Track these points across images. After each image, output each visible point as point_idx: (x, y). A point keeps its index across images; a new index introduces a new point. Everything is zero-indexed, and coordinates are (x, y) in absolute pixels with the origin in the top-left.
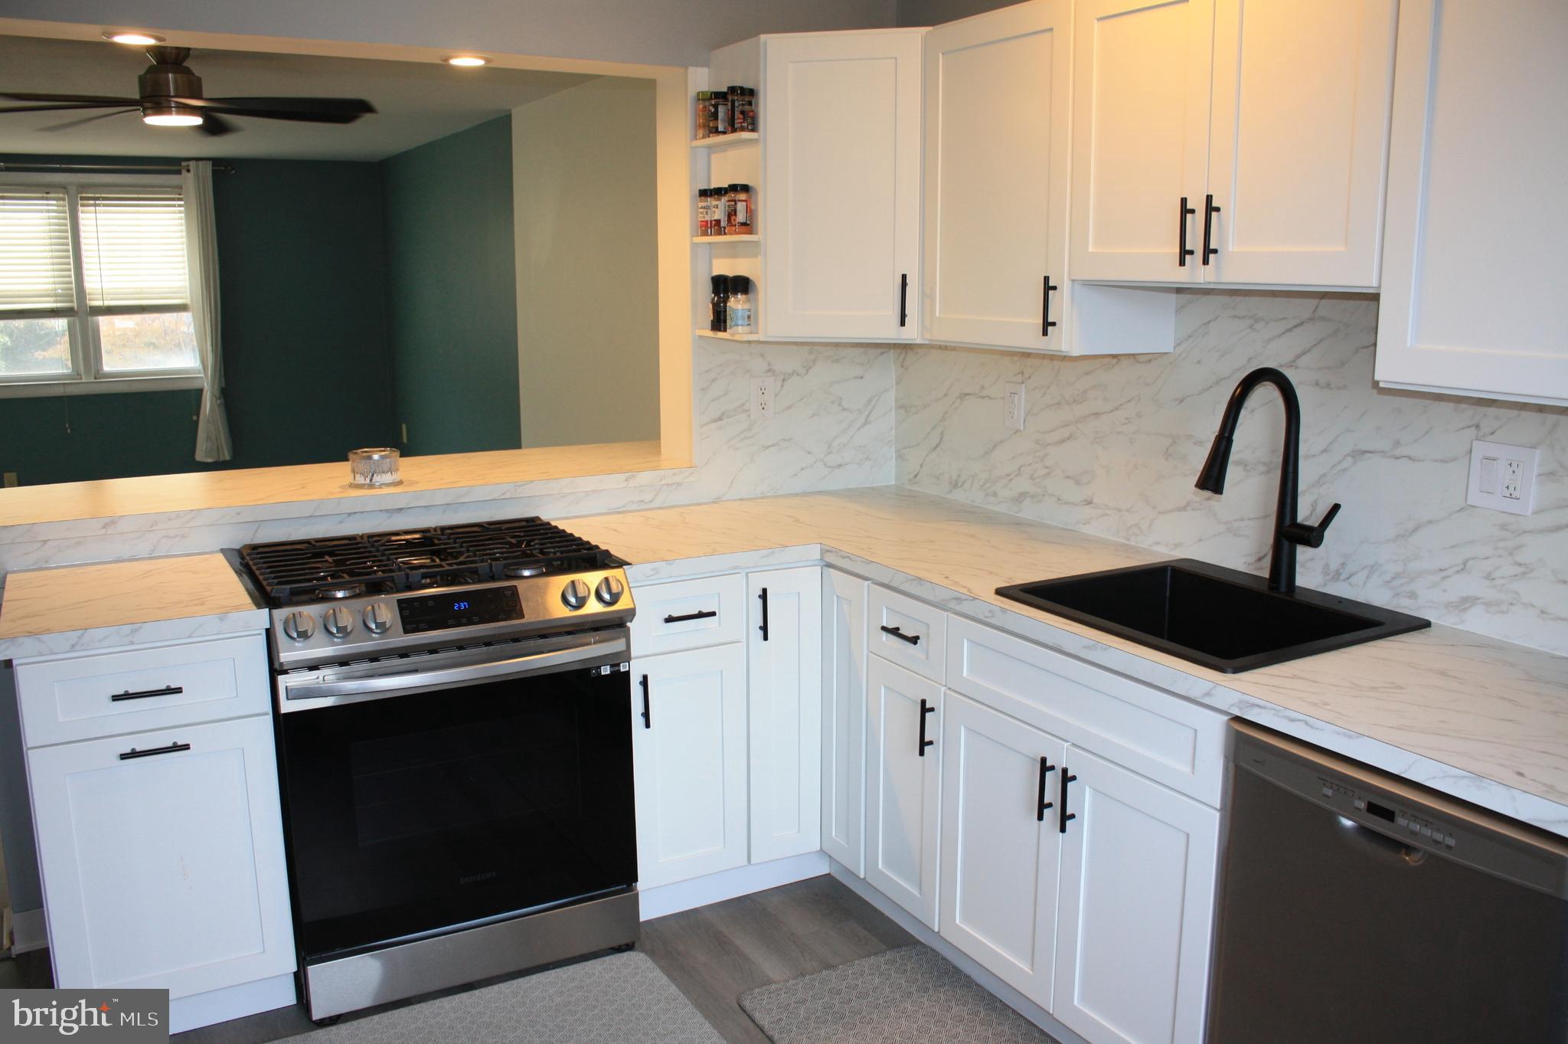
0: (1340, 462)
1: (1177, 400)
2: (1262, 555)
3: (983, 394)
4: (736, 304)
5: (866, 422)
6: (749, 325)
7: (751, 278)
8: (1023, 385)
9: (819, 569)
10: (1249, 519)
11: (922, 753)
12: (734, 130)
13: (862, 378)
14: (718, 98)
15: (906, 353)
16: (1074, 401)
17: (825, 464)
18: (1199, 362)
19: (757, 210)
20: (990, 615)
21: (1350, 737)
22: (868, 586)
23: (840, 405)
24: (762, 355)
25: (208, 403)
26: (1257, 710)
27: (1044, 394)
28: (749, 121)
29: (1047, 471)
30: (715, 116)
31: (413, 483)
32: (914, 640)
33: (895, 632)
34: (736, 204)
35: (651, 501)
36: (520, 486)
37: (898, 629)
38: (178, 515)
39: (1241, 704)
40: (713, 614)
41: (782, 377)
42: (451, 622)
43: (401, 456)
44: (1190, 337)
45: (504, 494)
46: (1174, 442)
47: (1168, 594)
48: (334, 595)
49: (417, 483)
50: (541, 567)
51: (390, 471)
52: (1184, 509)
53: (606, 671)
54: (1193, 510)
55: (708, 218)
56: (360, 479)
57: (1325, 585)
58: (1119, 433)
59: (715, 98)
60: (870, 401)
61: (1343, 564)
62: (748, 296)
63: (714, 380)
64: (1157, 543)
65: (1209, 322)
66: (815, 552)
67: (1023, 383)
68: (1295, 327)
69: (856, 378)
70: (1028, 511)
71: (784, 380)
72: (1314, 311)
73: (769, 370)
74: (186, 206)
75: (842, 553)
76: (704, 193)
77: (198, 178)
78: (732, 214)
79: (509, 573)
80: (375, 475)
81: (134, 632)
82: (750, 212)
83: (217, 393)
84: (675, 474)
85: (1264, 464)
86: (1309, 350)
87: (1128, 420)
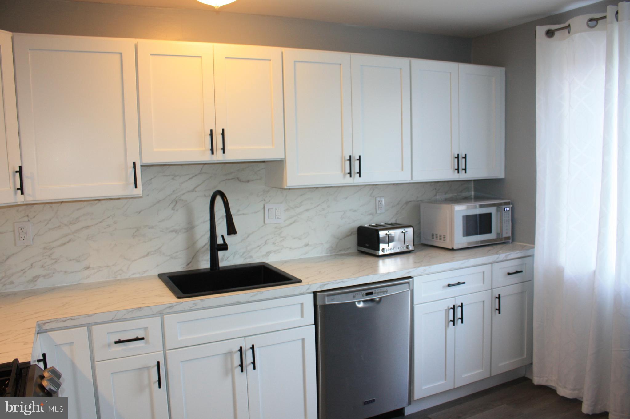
1: (137, 212)
2: (189, 262)
10: (181, 251)
16: (71, 224)
18: (148, 195)
26: (326, 285)
29: (55, 261)
37: (120, 340)
39: (321, 286)
46: (138, 230)
52: (147, 255)
54: (152, 255)
58: (103, 233)
64: (134, 274)
65: (151, 179)
67: (29, 221)
68: (194, 176)
70: (41, 284)
72: (201, 171)
75: (62, 319)
85: (185, 229)
86: (200, 184)
87: (109, 226)
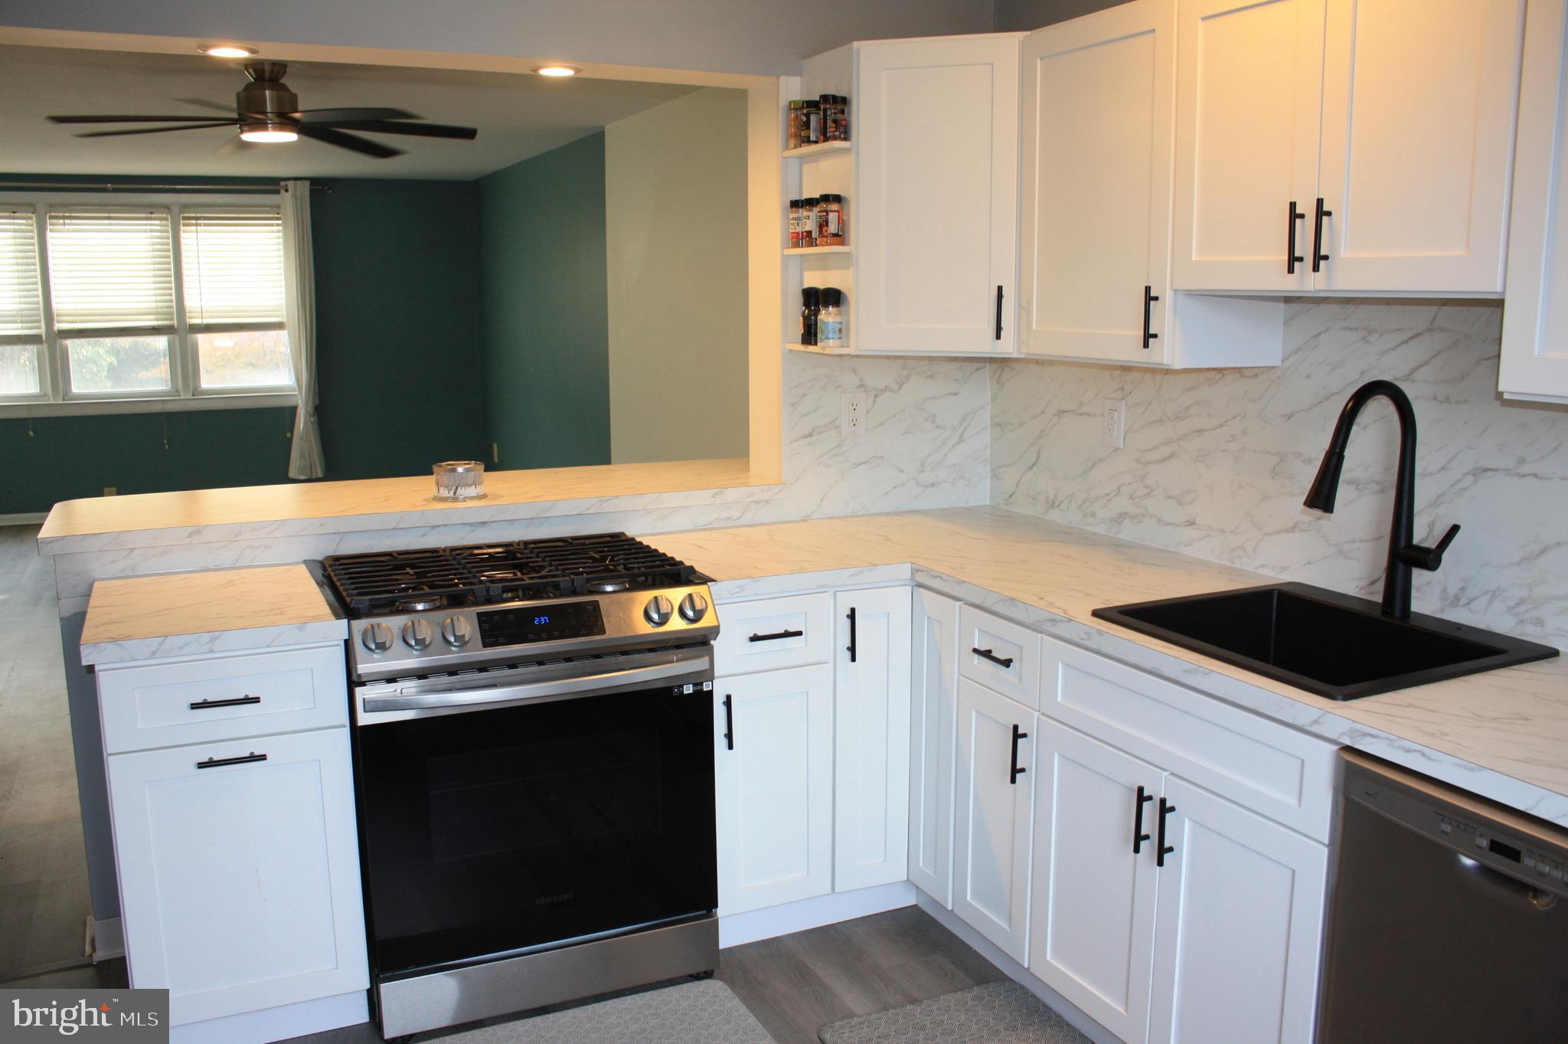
0: (1459, 481)
1: (1285, 416)
2: (1375, 578)
3: (1082, 410)
4: (828, 316)
5: (961, 440)
6: (840, 338)
7: (842, 290)
8: (1124, 402)
9: (909, 589)
10: (1361, 541)
11: (1013, 781)
12: (826, 139)
13: (956, 394)
14: (811, 107)
15: (1003, 370)
16: (1177, 418)
17: (917, 483)
18: (1308, 376)
19: (849, 219)
20: (1086, 637)
21: (1471, 770)
22: (960, 607)
23: (933, 422)
24: (854, 371)
25: (302, 421)
26: (1369, 739)
27: (1146, 410)
28: (842, 129)
29: (1148, 490)
30: (807, 125)
31: (497, 497)
32: (1007, 663)
33: (987, 654)
34: (827, 214)
35: (738, 519)
36: (605, 501)
37: (990, 651)
38: (262, 525)
39: (1352, 733)
40: (799, 633)
41: (874, 393)
42: (531, 636)
43: (485, 471)
44: (1299, 350)
45: (589, 509)
46: (1282, 460)
47: (1274, 618)
48: (415, 607)
49: (502, 496)
50: (625, 582)
51: (475, 484)
52: (1292, 530)
53: (688, 689)
54: (1301, 531)
55: (799, 229)
56: (444, 493)
57: (1443, 610)
58: (1223, 451)
59: (807, 107)
60: (964, 418)
61: (1462, 589)
62: (839, 309)
63: (804, 395)
64: (1263, 566)
65: (1319, 334)
66: (905, 571)
67: (1123, 399)
68: (1412, 338)
69: (950, 394)
70: (1127, 533)
71: (876, 396)
73: (861, 386)
74: (285, 225)
75: (934, 573)
76: (795, 204)
77: (296, 197)
78: (823, 224)
79: (591, 589)
80: (459, 488)
81: (213, 640)
82: (842, 223)
83: (311, 409)
84: (763, 491)
85: (1378, 483)
86: (1426, 363)
87: (1233, 437)
